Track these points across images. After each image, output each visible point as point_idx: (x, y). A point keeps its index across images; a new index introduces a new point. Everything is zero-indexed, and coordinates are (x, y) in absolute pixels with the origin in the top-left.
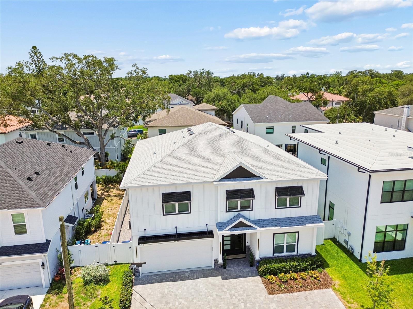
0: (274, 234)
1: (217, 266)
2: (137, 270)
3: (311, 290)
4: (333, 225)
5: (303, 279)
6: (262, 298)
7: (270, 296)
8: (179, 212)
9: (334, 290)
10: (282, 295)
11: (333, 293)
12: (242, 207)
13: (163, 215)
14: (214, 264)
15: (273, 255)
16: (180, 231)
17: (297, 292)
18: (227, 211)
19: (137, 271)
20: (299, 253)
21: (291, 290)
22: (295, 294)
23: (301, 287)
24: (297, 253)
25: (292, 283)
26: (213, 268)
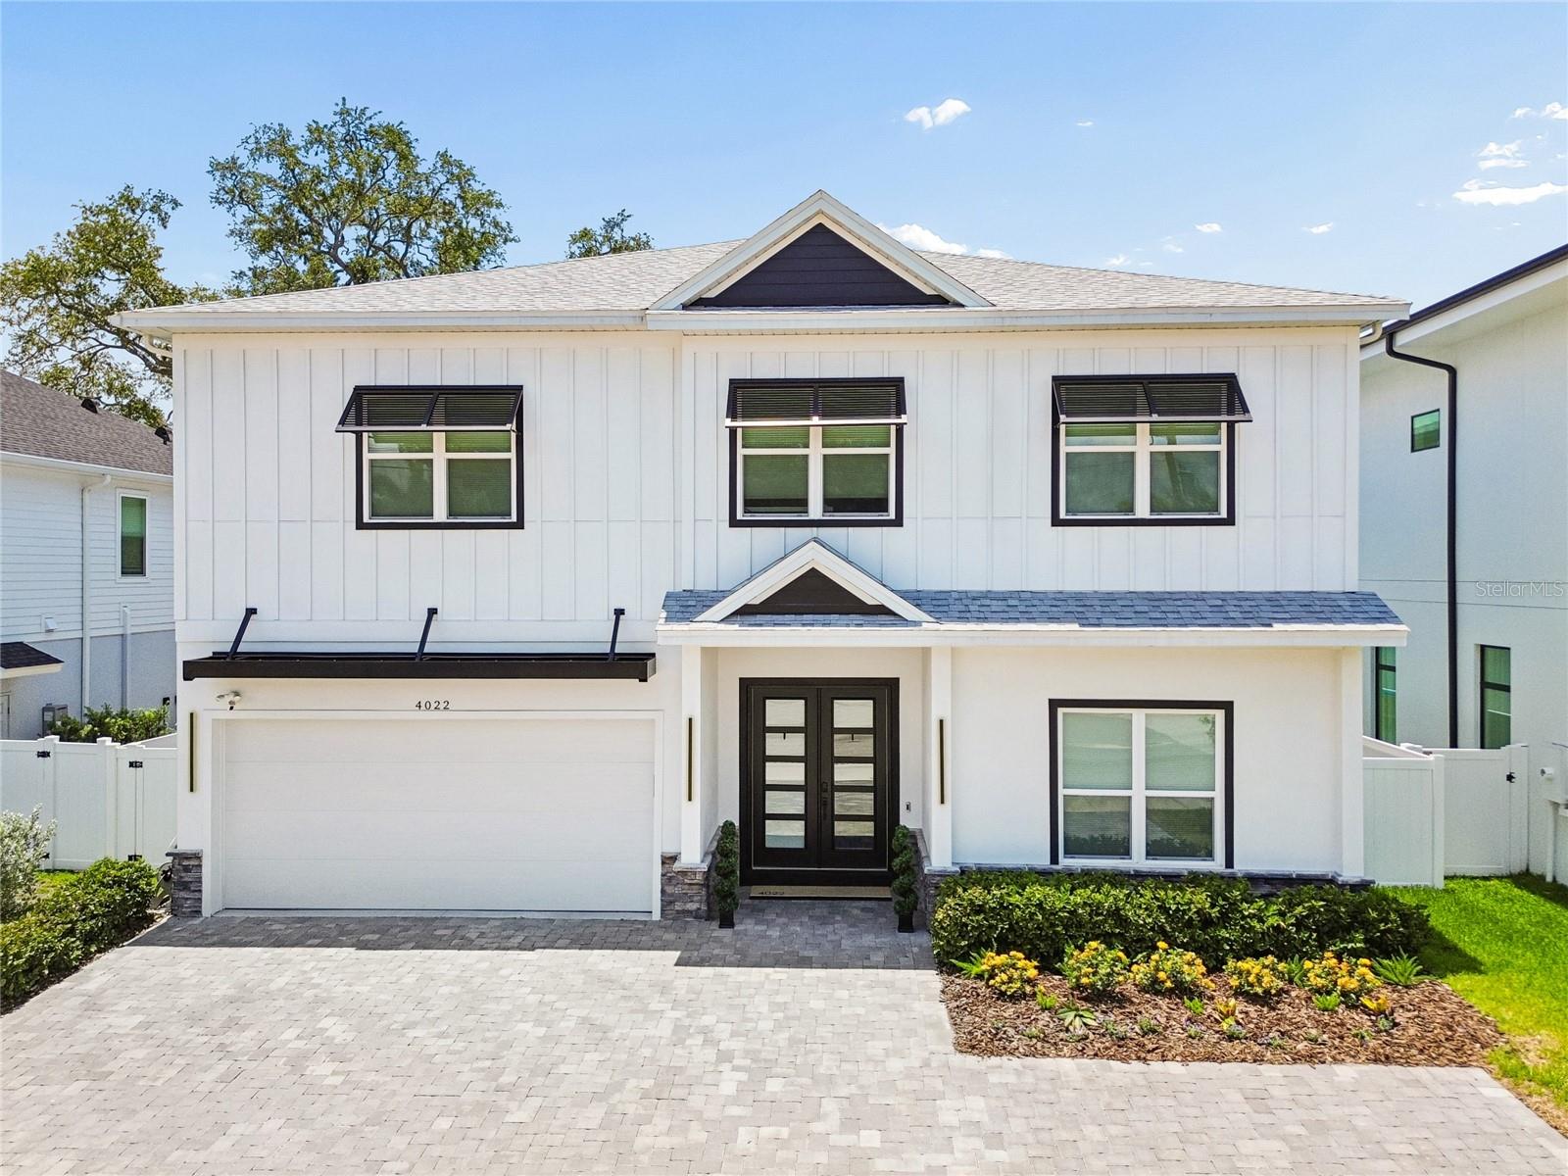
0: (1054, 705)
1: (678, 906)
2: (187, 869)
3: (1311, 1058)
4: (1510, 778)
5: (1253, 999)
6: (895, 1065)
7: (972, 1061)
8: (451, 514)
9: (1513, 1076)
10: (1067, 1067)
11: (1497, 1092)
12: (830, 504)
13: (361, 525)
14: (663, 892)
15: (1054, 859)
16: (451, 636)
17: (1185, 1059)
18: (740, 516)
19: (188, 877)
20: (1241, 866)
21: (1143, 1046)
22: (1174, 1067)
23: (1231, 1038)
24: (1229, 863)
25: (1157, 1011)
26: (656, 916)
